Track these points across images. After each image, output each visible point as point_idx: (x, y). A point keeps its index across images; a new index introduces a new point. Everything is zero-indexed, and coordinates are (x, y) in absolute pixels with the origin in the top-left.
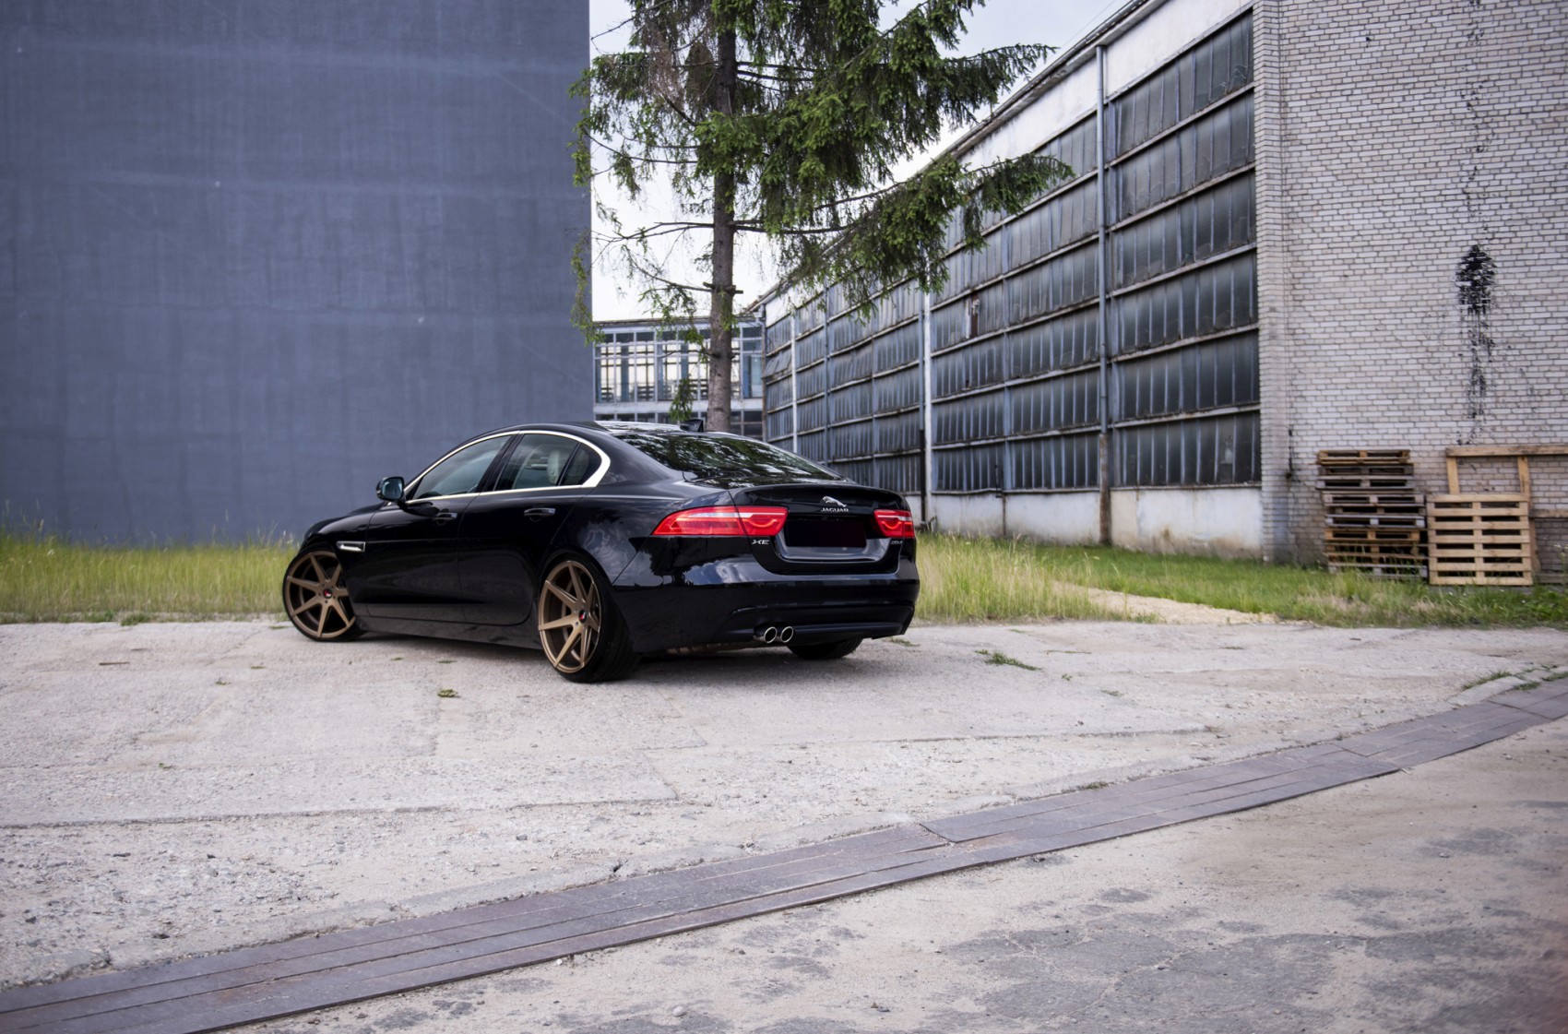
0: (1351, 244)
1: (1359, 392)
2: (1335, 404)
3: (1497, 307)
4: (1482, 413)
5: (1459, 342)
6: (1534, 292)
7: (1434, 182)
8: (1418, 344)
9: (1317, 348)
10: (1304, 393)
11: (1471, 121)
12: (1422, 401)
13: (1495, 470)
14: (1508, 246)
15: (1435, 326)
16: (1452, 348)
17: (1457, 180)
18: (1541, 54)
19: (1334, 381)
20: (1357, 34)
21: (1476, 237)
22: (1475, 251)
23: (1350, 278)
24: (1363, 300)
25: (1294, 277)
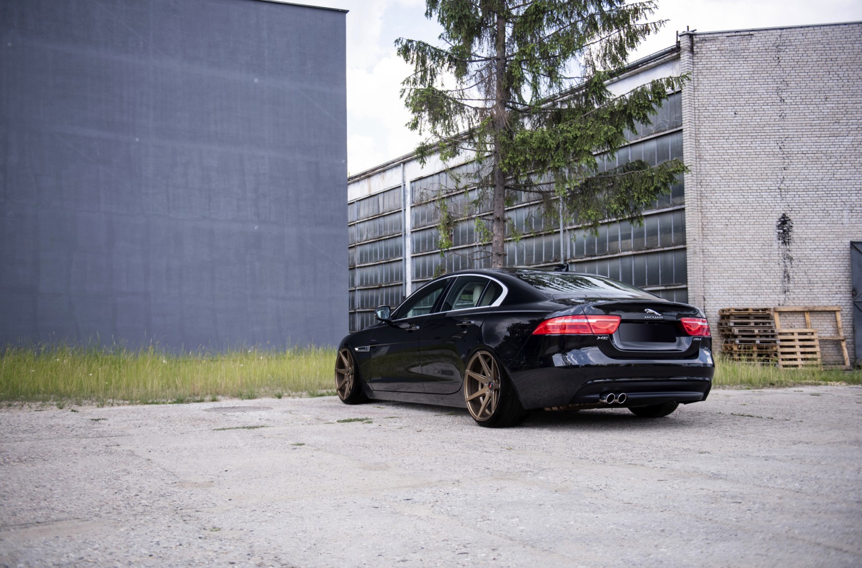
0: (729, 210)
1: (734, 280)
2: (723, 286)
3: (794, 242)
4: (788, 291)
5: (778, 258)
6: (810, 236)
7: (766, 183)
8: (760, 258)
9: (714, 259)
10: (709, 280)
11: (781, 156)
12: (762, 285)
13: (795, 318)
14: (798, 214)
15: (767, 250)
16: (775, 261)
17: (776, 182)
18: (811, 127)
19: (723, 275)
20: (730, 110)
21: (785, 209)
22: (784, 216)
23: (729, 226)
24: (735, 237)
25: (703, 225)
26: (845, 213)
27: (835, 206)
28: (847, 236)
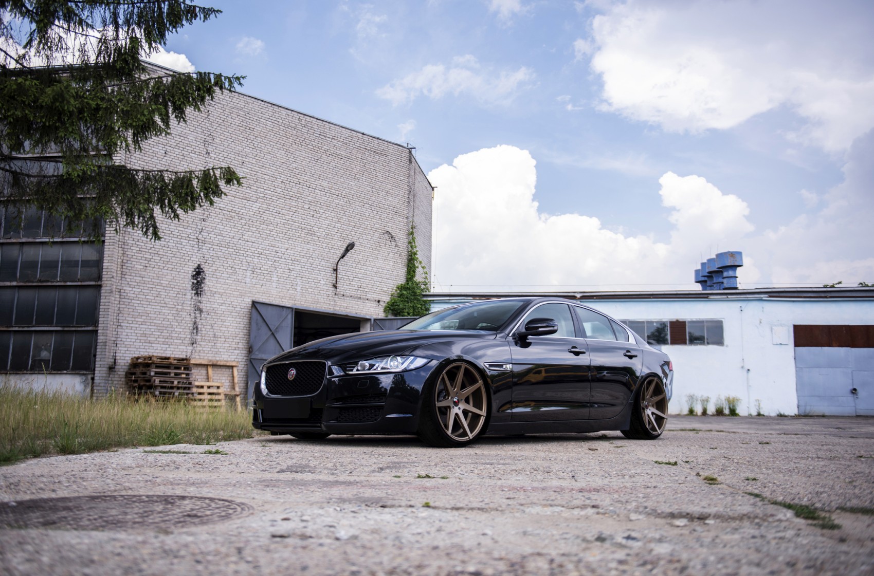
0: (150, 251)
1: (147, 327)
2: (136, 332)
3: (205, 295)
4: (196, 343)
5: (189, 308)
6: (219, 290)
7: (186, 230)
8: (174, 306)
9: (130, 301)
10: (122, 324)
12: (173, 335)
13: (198, 371)
14: (211, 267)
15: (181, 299)
16: (187, 311)
17: (195, 232)
19: (136, 319)
20: (161, 148)
21: (200, 260)
22: (199, 267)
23: (148, 268)
24: (153, 280)
25: (122, 262)
26: (248, 273)
27: (240, 265)
28: (248, 295)
